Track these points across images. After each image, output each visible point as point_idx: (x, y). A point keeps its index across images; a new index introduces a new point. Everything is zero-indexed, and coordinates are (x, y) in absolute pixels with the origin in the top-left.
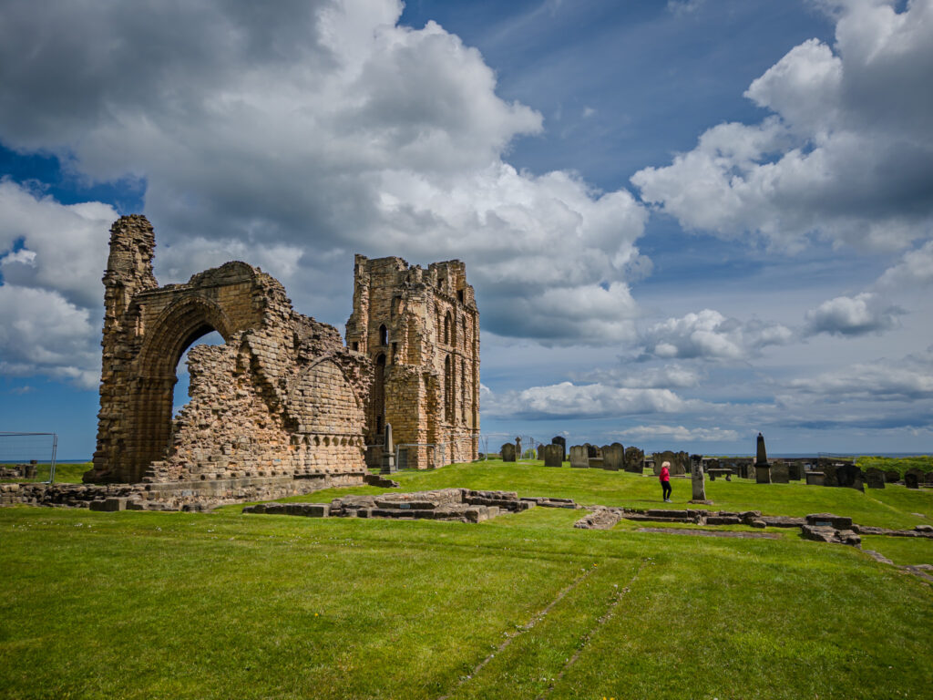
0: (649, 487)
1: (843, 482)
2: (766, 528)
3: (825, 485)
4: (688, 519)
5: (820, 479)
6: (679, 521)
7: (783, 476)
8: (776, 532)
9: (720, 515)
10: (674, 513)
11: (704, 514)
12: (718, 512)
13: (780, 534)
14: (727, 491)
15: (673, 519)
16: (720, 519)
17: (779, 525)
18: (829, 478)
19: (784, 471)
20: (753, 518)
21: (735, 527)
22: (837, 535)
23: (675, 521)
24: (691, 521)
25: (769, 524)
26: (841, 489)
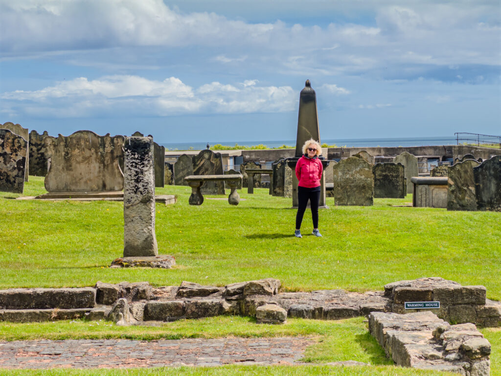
0: (26, 226)
1: (485, 198)
2: (288, 322)
3: (450, 207)
4: (97, 309)
5: (442, 194)
6: (72, 316)
7: (363, 188)
8: (309, 331)
9: (180, 295)
10: (62, 295)
11: (139, 295)
12: (176, 286)
13: (317, 338)
14: (219, 229)
15: (55, 311)
16: (177, 307)
17: (319, 313)
18: (460, 189)
19: (363, 175)
20: (258, 299)
21: (211, 325)
22: (438, 338)
23: (60, 317)
24: (101, 315)
25: (292, 313)
26: (478, 215)
